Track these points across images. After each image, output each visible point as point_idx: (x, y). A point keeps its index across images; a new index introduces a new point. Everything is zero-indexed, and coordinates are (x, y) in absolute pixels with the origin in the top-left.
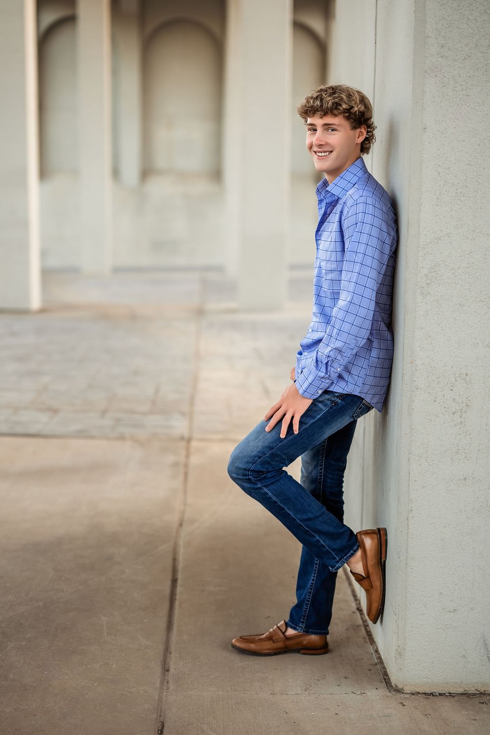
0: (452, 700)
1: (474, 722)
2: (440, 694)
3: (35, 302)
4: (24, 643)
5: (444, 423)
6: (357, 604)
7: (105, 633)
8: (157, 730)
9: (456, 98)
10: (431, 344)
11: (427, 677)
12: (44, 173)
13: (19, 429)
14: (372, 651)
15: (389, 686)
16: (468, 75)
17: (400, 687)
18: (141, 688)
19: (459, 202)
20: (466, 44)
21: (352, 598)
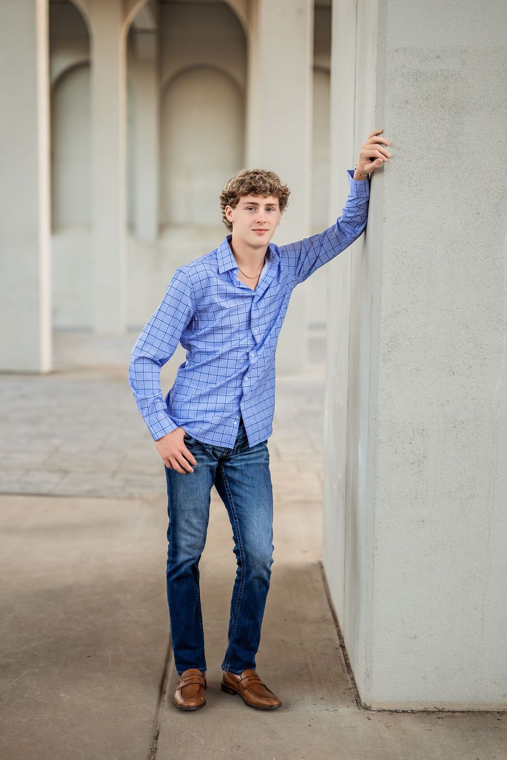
0: (413, 715)
1: (428, 732)
2: (403, 712)
3: (46, 364)
4: (37, 671)
5: (404, 472)
6: (340, 642)
7: (110, 664)
8: (153, 737)
9: (411, 192)
10: (392, 403)
11: (392, 696)
12: (55, 227)
13: (30, 489)
14: (349, 679)
15: (359, 705)
16: (421, 173)
17: (368, 705)
18: (141, 705)
19: (415, 282)
20: (419, 147)
21: (337, 637)
